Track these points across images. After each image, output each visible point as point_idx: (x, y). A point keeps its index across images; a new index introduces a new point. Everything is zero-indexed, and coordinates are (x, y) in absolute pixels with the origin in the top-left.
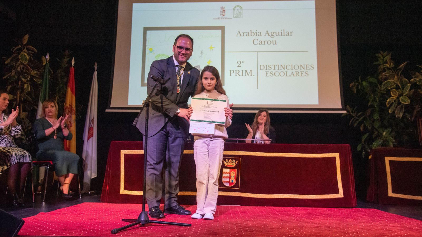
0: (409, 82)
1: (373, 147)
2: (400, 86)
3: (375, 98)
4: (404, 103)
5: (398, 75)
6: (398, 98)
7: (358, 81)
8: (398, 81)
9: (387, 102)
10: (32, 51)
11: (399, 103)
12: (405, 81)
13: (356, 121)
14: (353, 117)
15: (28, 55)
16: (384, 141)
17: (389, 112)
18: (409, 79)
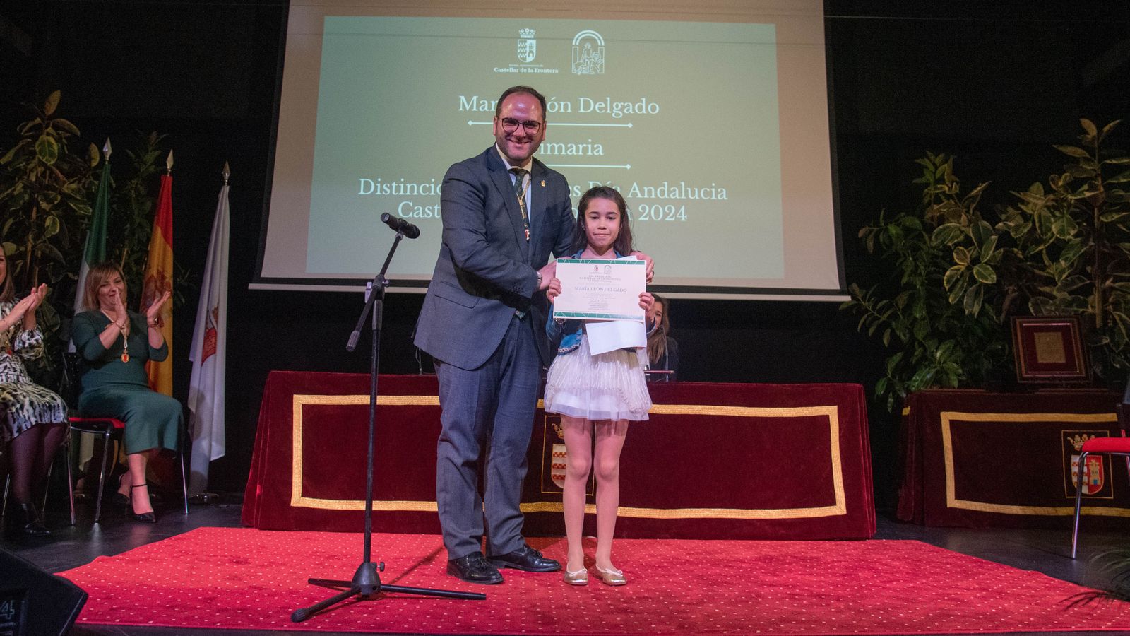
0: (994, 229)
1: (914, 386)
2: (973, 238)
3: (917, 267)
4: (984, 281)
5: (968, 212)
6: (969, 268)
7: (877, 224)
8: (969, 226)
9: (945, 278)
10: (64, 130)
11: (972, 281)
12: (985, 228)
13: (872, 322)
14: (866, 311)
15: (56, 142)
16: (937, 372)
17: (950, 300)
18: (993, 224)
